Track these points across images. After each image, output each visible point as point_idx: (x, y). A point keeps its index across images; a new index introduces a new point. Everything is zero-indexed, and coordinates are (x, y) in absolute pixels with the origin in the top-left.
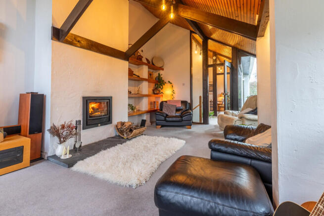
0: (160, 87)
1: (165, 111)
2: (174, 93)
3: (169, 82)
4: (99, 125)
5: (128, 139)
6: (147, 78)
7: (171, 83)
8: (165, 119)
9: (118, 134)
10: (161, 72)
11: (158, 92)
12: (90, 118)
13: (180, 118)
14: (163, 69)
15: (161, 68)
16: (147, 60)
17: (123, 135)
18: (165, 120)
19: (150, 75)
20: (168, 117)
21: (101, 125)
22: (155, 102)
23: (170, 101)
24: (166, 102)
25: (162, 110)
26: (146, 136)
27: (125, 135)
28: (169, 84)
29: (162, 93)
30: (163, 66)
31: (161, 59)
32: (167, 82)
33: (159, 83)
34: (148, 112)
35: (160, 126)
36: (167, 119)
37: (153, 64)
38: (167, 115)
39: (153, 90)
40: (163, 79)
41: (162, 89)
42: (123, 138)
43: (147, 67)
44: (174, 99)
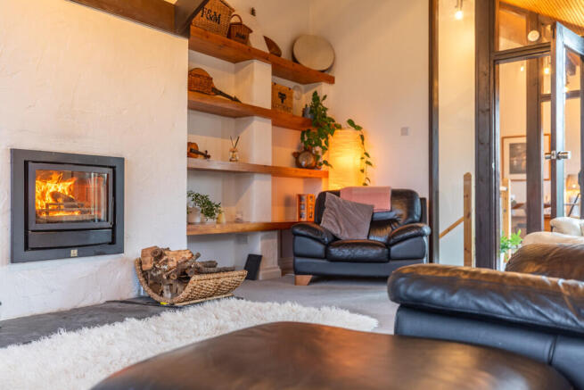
0: (319, 144)
1: (328, 224)
2: (368, 163)
3: (351, 123)
4: (74, 252)
5: (172, 307)
6: (268, 106)
7: (358, 128)
8: (327, 251)
9: (145, 290)
10: (323, 89)
11: (312, 161)
12: (39, 227)
13: (380, 250)
14: (331, 80)
15: (326, 76)
16: (270, 43)
17: (161, 294)
18: (327, 256)
19: (281, 96)
20: (338, 246)
21: (80, 256)
22: (300, 197)
23: (349, 190)
24: (337, 193)
25: (318, 222)
26: (244, 301)
27: (168, 295)
28: (351, 131)
29: (326, 163)
30: (330, 69)
31: (324, 43)
32: (344, 124)
33: (314, 130)
34: (268, 228)
35: (308, 278)
36: (335, 252)
37: (295, 60)
38: (335, 238)
39: (296, 155)
40: (329, 114)
41: (325, 149)
42: (157, 304)
43: (268, 68)
44: (370, 185)
